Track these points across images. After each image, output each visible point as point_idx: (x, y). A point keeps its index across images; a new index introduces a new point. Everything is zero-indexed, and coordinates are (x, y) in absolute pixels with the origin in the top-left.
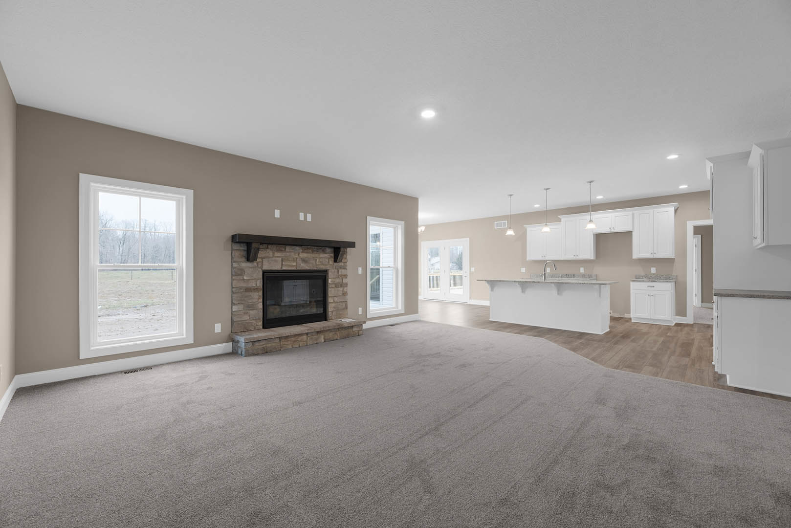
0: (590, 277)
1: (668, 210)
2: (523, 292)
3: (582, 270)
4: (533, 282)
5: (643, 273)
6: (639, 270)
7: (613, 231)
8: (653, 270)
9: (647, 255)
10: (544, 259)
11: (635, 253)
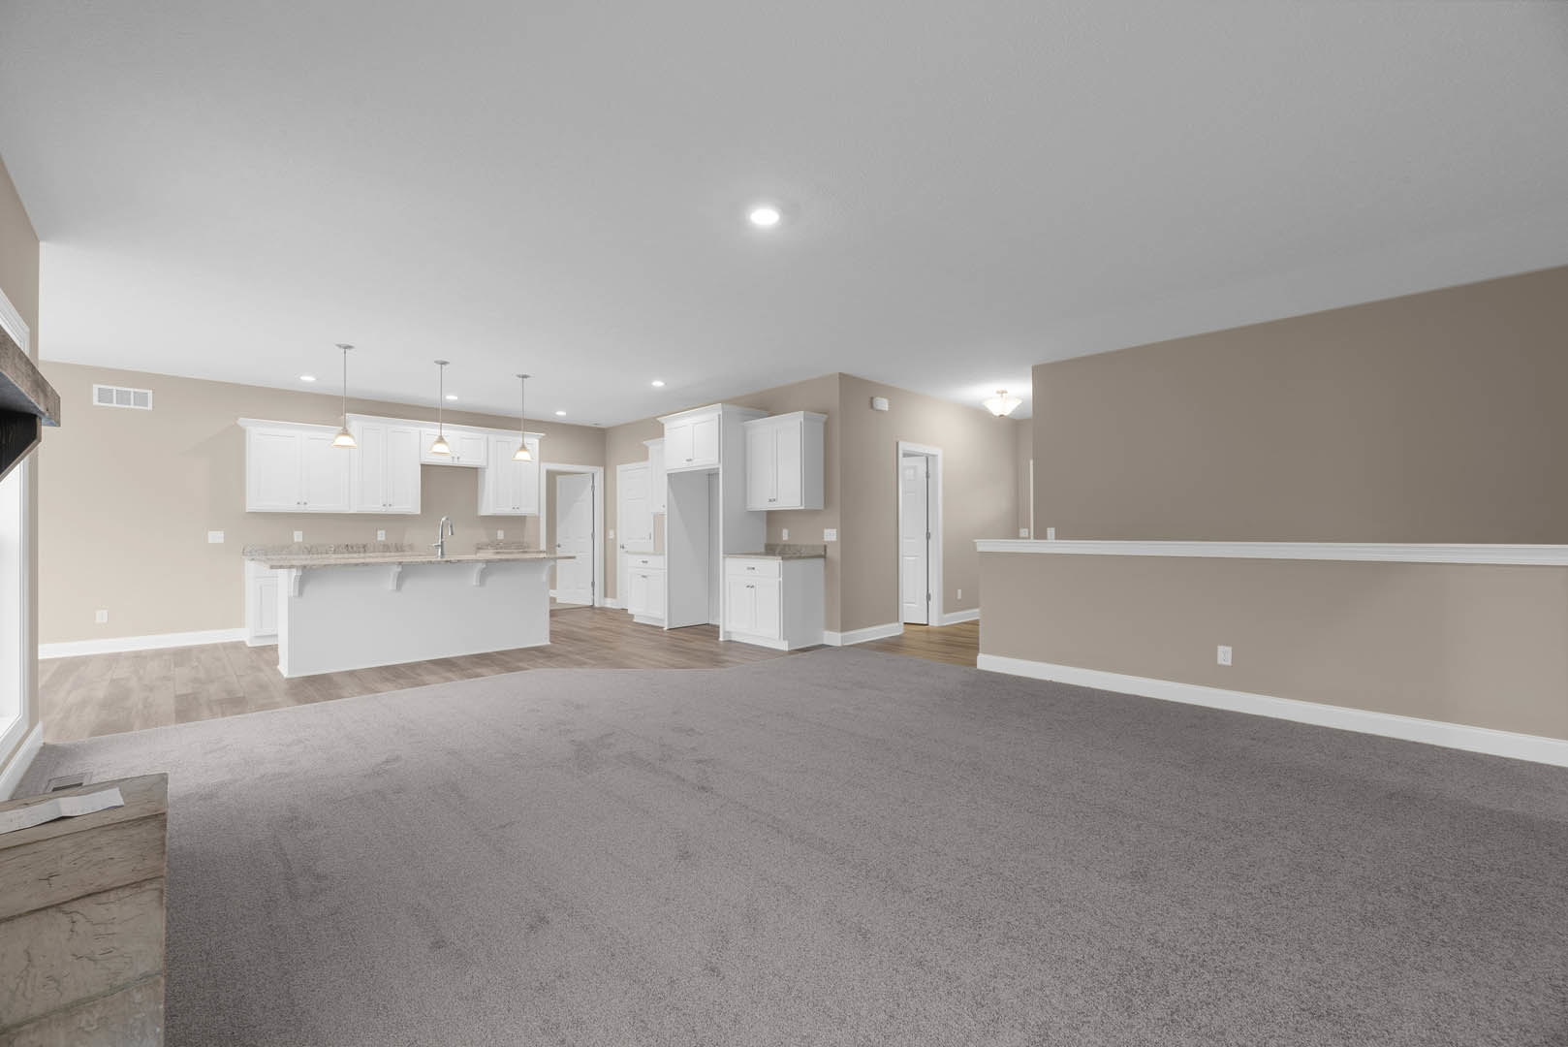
0: (399, 549)
1: (533, 441)
2: (399, 586)
3: (381, 536)
5: (485, 540)
6: (482, 537)
7: (456, 463)
8: (500, 535)
9: (506, 510)
10: (302, 509)
11: (489, 506)
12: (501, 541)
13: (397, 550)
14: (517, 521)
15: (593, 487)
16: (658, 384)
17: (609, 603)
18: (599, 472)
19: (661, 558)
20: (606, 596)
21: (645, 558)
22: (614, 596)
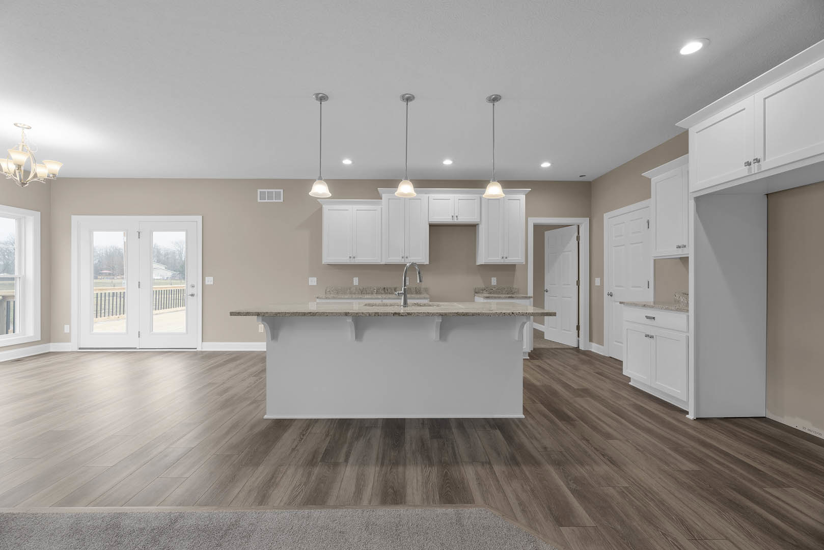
1: (520, 198)
2: (359, 336)
4: (395, 314)
5: (482, 286)
6: (479, 283)
7: (455, 221)
8: (494, 281)
9: (496, 259)
10: (353, 262)
11: (484, 257)
12: (494, 287)
13: (417, 293)
14: (507, 269)
15: (578, 238)
16: (692, 48)
17: (595, 348)
18: (584, 223)
19: (683, 316)
20: (591, 340)
21: (651, 313)
22: (601, 342)
